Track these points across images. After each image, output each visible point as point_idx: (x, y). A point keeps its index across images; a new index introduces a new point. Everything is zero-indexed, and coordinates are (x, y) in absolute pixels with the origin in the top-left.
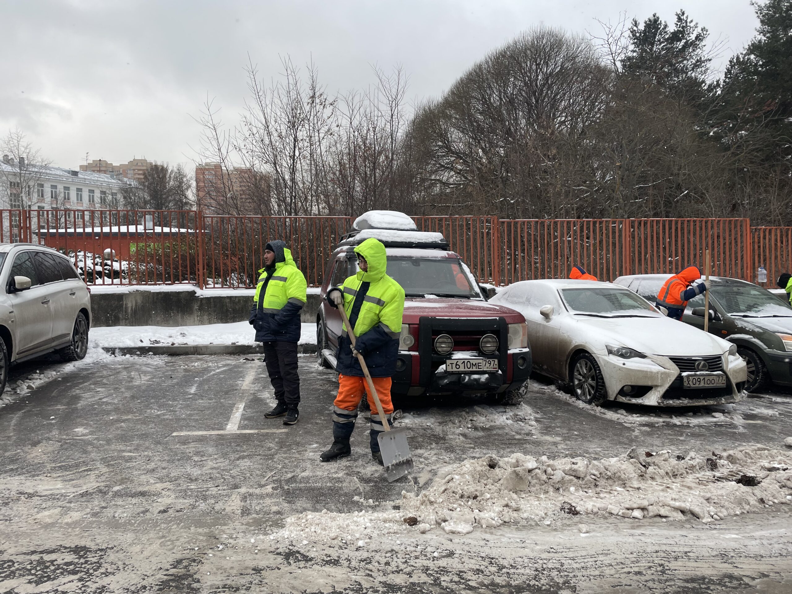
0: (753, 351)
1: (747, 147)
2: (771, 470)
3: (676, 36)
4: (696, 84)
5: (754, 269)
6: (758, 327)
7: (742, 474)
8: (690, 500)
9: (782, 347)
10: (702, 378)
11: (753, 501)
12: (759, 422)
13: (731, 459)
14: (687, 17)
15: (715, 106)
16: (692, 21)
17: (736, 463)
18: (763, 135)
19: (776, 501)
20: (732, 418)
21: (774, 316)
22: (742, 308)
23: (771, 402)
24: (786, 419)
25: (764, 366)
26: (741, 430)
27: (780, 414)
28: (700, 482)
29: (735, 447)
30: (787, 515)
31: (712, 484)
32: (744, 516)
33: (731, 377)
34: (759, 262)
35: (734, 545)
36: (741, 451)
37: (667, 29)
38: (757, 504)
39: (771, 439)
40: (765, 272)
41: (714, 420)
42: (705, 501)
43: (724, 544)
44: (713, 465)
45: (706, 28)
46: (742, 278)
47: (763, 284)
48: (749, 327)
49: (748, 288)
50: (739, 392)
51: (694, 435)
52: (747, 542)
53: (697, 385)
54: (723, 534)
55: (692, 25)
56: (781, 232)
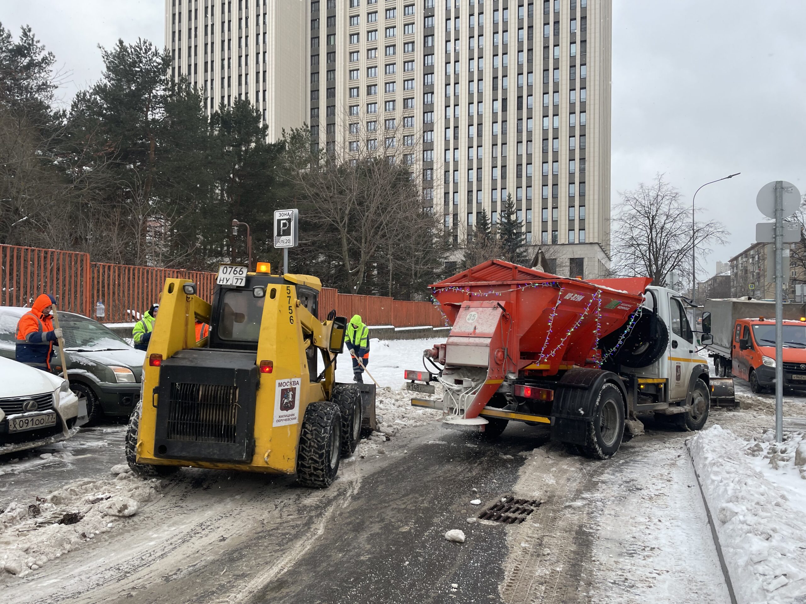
0: (86, 385)
1: (90, 183)
2: (94, 502)
3: (20, 51)
4: (41, 106)
5: (93, 304)
6: (91, 361)
7: (65, 513)
8: (6, 557)
9: (113, 379)
10: (30, 419)
11: (74, 538)
12: (89, 455)
13: (56, 500)
14: (34, 35)
15: (58, 136)
16: (38, 42)
17: (60, 503)
18: (104, 175)
19: (97, 532)
20: (62, 457)
21: (109, 350)
22: (79, 342)
23: (102, 434)
24: (115, 448)
25: (96, 398)
26: (70, 467)
27: (109, 444)
28: (20, 533)
29: (62, 487)
30: (107, 543)
31: (32, 532)
32: (64, 556)
33: (61, 414)
34: (98, 296)
35: (51, 591)
36: (66, 490)
37: (10, 40)
38: (79, 540)
39: (99, 471)
40: (103, 306)
41: (42, 461)
42: (23, 553)
43: (41, 594)
44: (35, 511)
46: (82, 312)
47: (100, 319)
48: (84, 361)
49: (84, 323)
50: (70, 428)
51: (18, 483)
52: (66, 583)
53: (24, 428)
54: (41, 583)
56: (119, 269)
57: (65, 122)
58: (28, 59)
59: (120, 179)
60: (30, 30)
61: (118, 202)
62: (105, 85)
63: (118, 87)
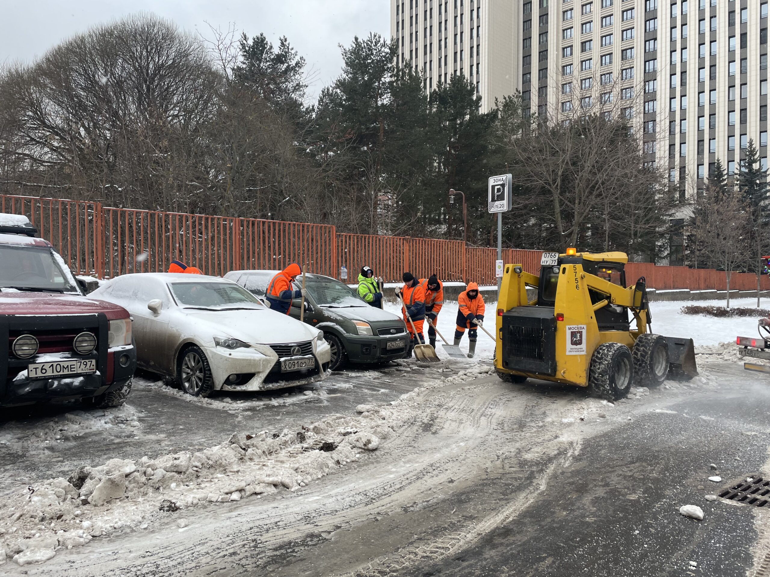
0: (336, 336)
1: (334, 166)
2: (345, 435)
3: (280, 59)
4: (296, 105)
5: (338, 268)
6: (339, 316)
7: (323, 442)
8: (282, 473)
9: (356, 332)
10: (296, 362)
11: (331, 464)
12: (339, 395)
13: (317, 430)
14: (289, 44)
15: (310, 127)
16: (292, 49)
17: (320, 433)
18: (345, 158)
19: (348, 460)
20: (319, 394)
21: (351, 307)
22: (329, 300)
23: (348, 377)
24: (358, 390)
25: (343, 347)
26: (326, 403)
27: (354, 386)
28: (291, 455)
29: (320, 419)
30: (356, 471)
31: (300, 455)
32: (324, 478)
33: (318, 359)
34: (342, 262)
35: (315, 506)
36: (324, 422)
37: (272, 51)
38: (334, 465)
39: (347, 408)
40: (346, 270)
41: (305, 397)
42: (294, 472)
43: (308, 507)
44: (302, 438)
45: (304, 58)
46: (330, 275)
47: (344, 281)
48: (333, 316)
49: (333, 283)
50: (325, 371)
51: (288, 413)
52: (326, 501)
53: (292, 369)
54: (307, 498)
55: (293, 52)
56: (357, 239)
57: (314, 116)
58: (286, 65)
59: (357, 160)
60: (286, 40)
61: (355, 180)
62: (344, 79)
63: (355, 79)
